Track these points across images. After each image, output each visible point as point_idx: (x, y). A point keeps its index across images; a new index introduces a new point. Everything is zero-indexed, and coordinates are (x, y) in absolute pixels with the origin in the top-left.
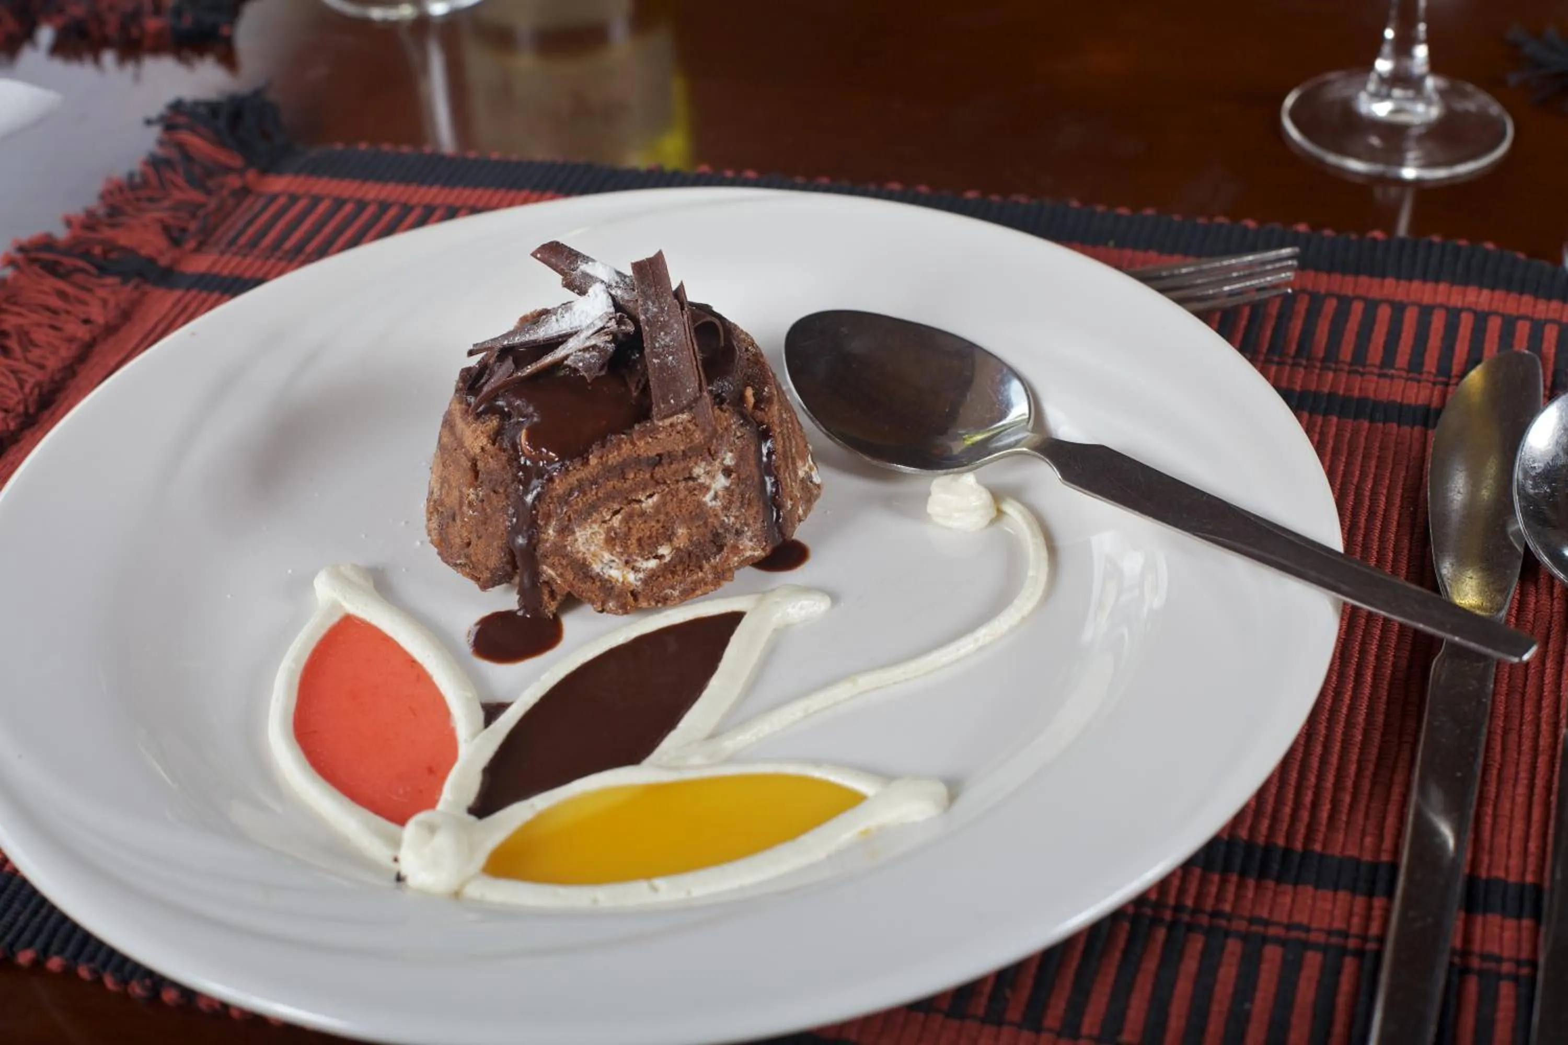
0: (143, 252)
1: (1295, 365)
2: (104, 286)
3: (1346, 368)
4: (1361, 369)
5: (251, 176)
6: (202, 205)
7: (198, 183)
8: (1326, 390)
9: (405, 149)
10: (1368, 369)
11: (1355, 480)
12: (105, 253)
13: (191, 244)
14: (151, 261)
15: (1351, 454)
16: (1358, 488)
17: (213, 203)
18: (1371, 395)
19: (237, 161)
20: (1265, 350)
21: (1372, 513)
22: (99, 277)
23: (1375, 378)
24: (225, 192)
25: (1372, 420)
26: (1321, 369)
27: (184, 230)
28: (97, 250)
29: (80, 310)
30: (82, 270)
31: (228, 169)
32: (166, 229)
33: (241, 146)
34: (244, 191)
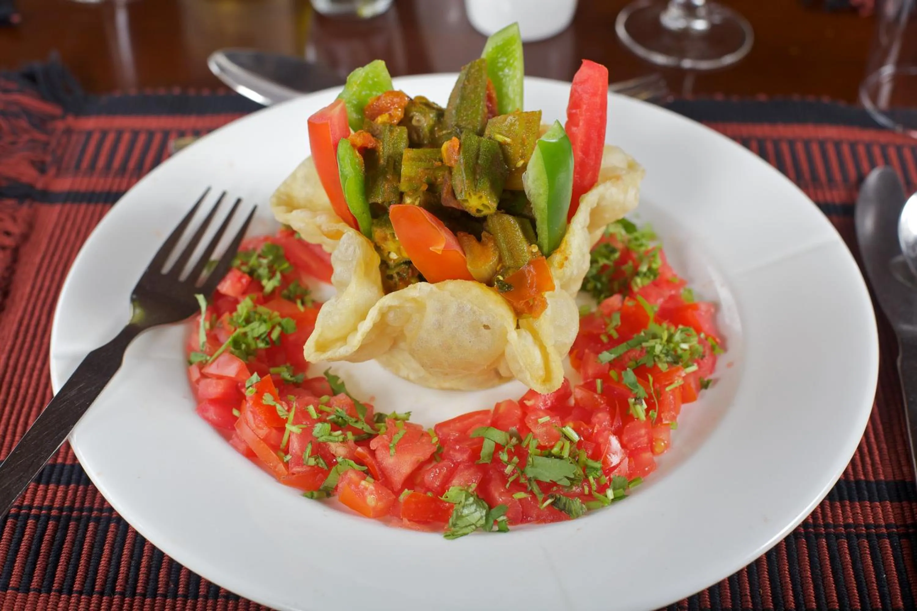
5: (70, 119)
6: (48, 143)
7: (40, 127)
13: (52, 171)
17: (54, 140)
19: (55, 110)
24: (58, 133)
27: (43, 162)
32: (33, 163)
33: (57, 100)
34: (69, 131)
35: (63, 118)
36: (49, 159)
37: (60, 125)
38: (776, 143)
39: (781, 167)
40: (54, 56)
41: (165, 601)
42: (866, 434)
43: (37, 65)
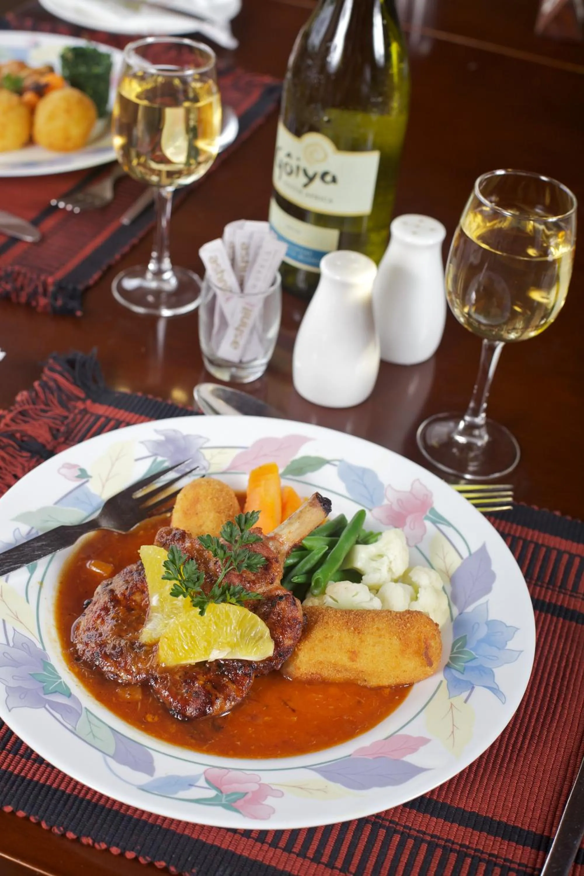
0: (40, 440)
1: (547, 588)
2: (22, 456)
3: (569, 593)
4: (575, 595)
5: (89, 402)
6: (66, 418)
7: (63, 405)
8: (559, 603)
9: (159, 399)
10: (578, 595)
11: (567, 653)
12: (22, 436)
13: (62, 439)
14: (44, 446)
15: (566, 640)
16: (568, 657)
17: (71, 416)
18: (578, 609)
19: (82, 395)
20: (535, 578)
21: (572, 669)
22: (20, 452)
23: (580, 600)
24: (77, 411)
25: (577, 622)
26: (559, 592)
27: (58, 430)
28: (18, 435)
29: (10, 468)
30: (13, 446)
31: (78, 399)
32: (51, 429)
33: (84, 386)
34: (85, 411)
35: (84, 401)
36: (63, 429)
37: (80, 405)
38: (526, 544)
39: (520, 561)
40: (95, 350)
41: (21, 759)
42: (481, 757)
43: (80, 355)
